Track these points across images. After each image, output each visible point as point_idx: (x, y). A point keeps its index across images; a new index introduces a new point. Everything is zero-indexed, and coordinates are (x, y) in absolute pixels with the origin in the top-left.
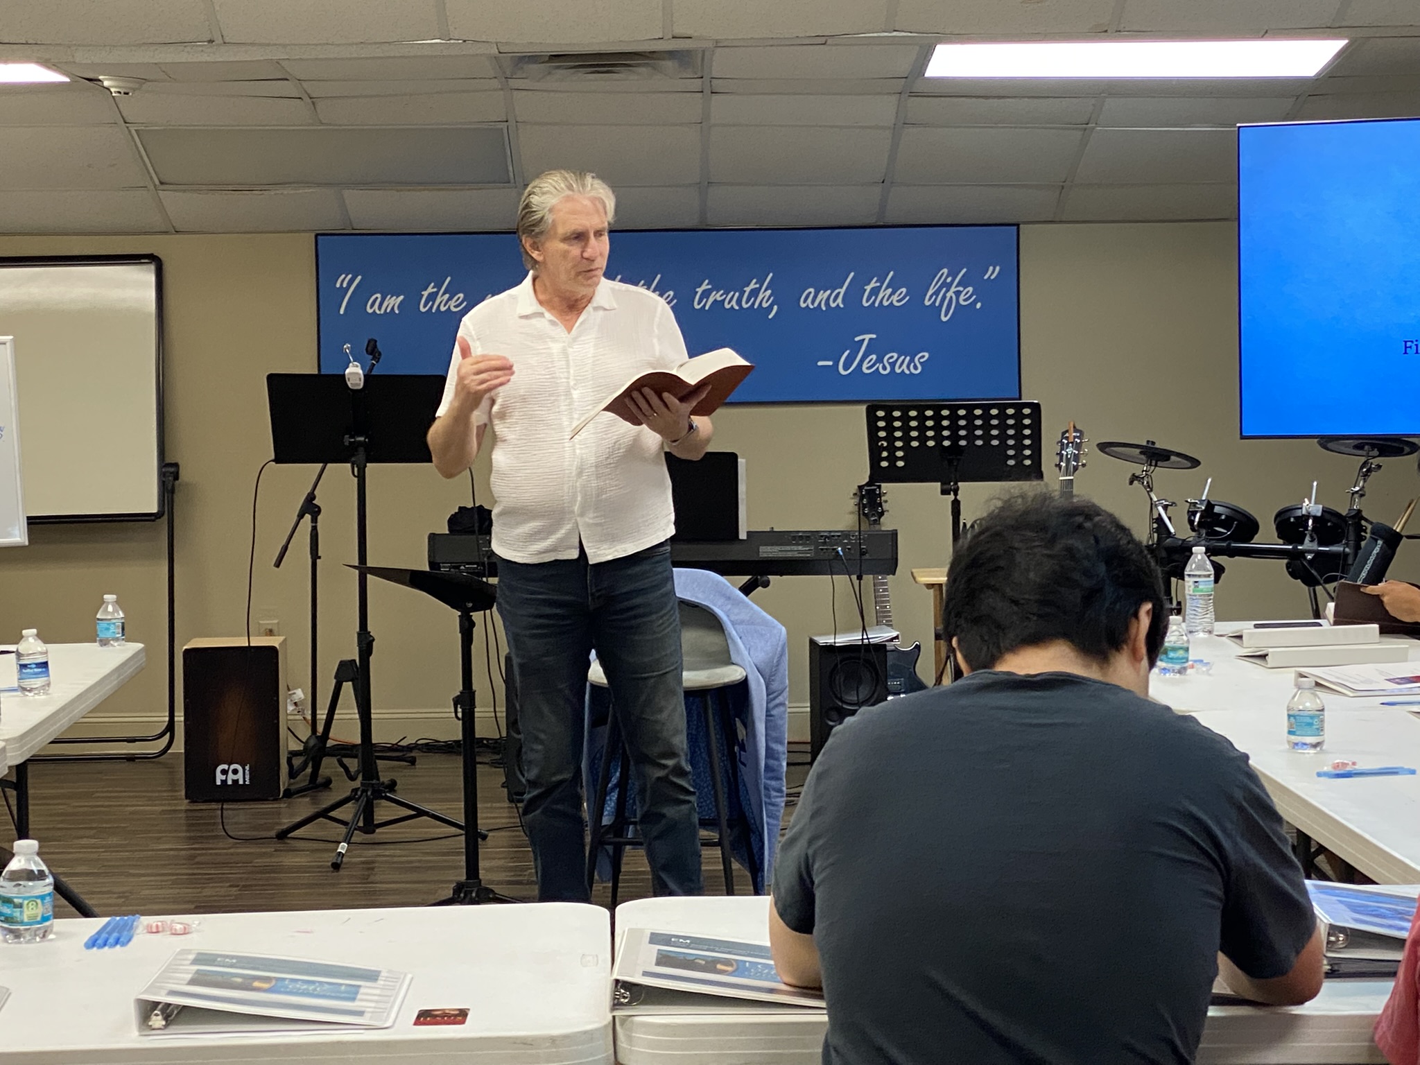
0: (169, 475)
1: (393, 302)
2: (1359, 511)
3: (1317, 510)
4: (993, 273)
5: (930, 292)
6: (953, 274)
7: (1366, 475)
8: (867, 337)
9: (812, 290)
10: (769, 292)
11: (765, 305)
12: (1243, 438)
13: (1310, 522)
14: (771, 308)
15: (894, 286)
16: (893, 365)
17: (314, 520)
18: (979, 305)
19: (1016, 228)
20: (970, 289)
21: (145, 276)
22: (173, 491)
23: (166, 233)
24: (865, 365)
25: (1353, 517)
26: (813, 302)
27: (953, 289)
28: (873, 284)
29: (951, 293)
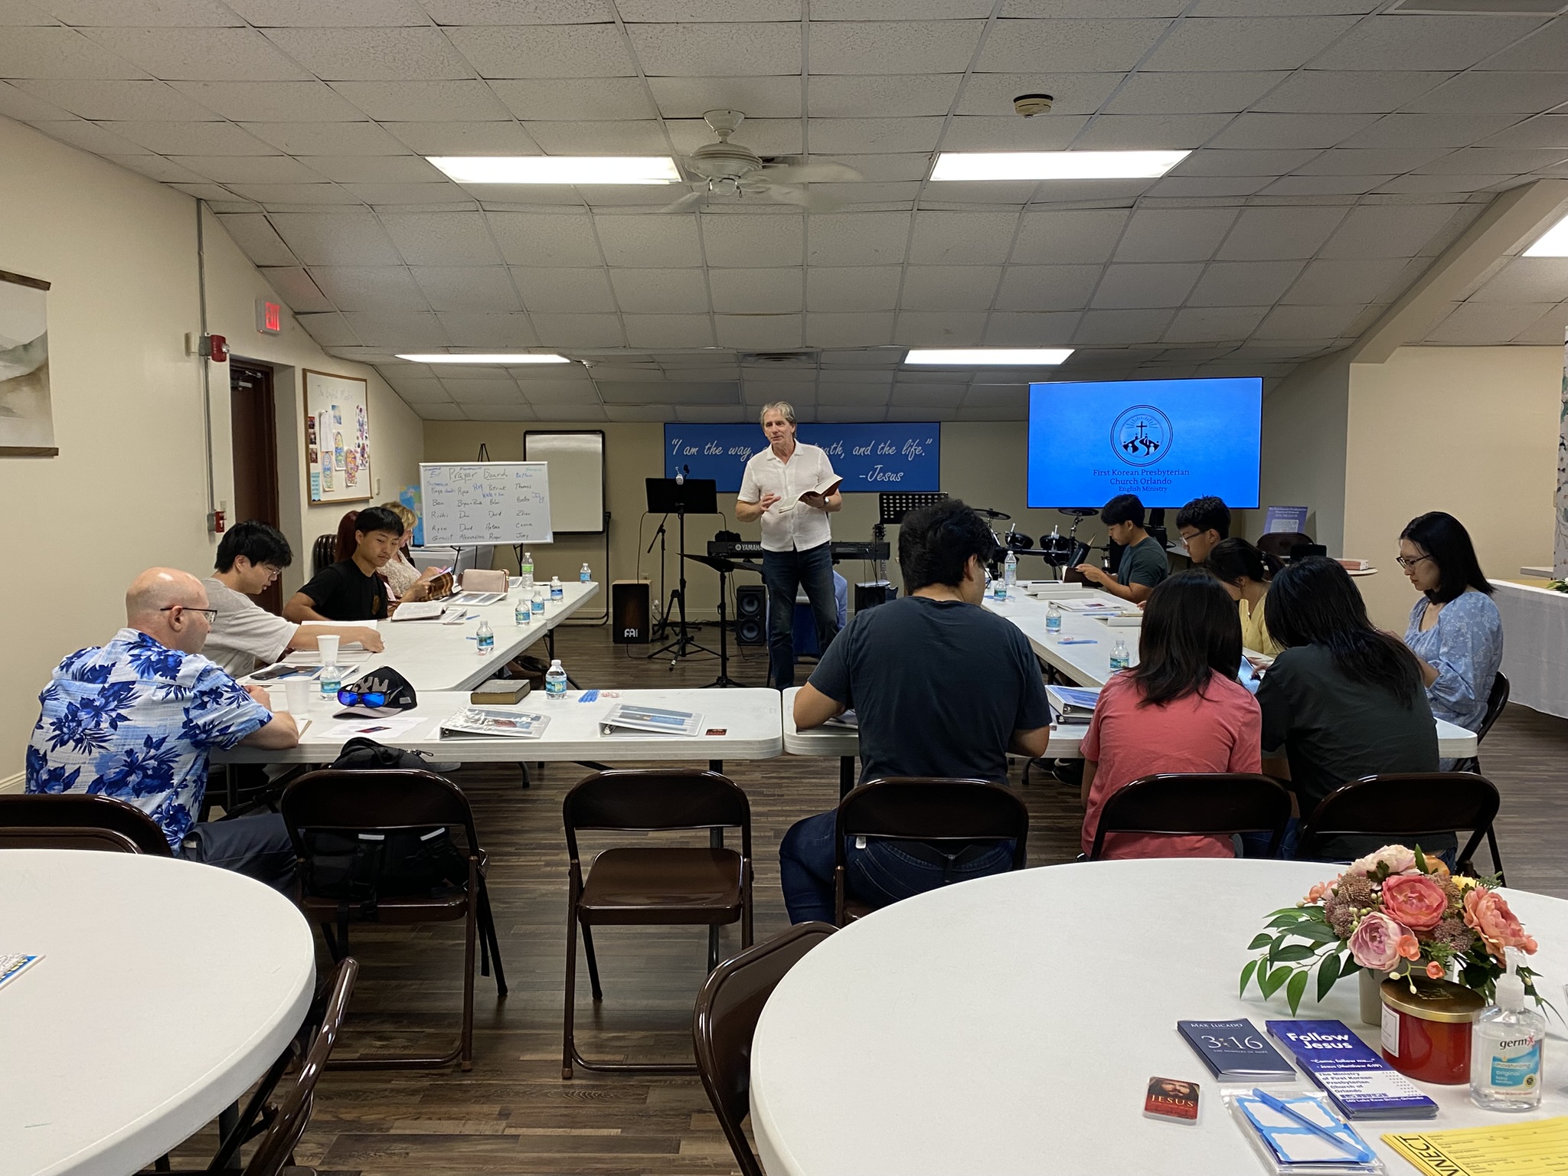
0: (607, 517)
1: (694, 450)
2: (1074, 537)
3: (1057, 536)
4: (929, 441)
5: (904, 449)
6: (914, 442)
7: (1077, 523)
8: (879, 466)
9: (858, 447)
10: (841, 447)
11: (839, 452)
12: (1028, 508)
13: (1054, 541)
14: (842, 454)
15: (890, 446)
16: (889, 477)
17: (663, 535)
18: (924, 454)
19: (939, 423)
20: (920, 448)
21: (599, 439)
22: (608, 523)
23: (606, 422)
24: (878, 477)
25: (1071, 540)
26: (858, 452)
27: (914, 447)
28: (882, 445)
29: (913, 449)
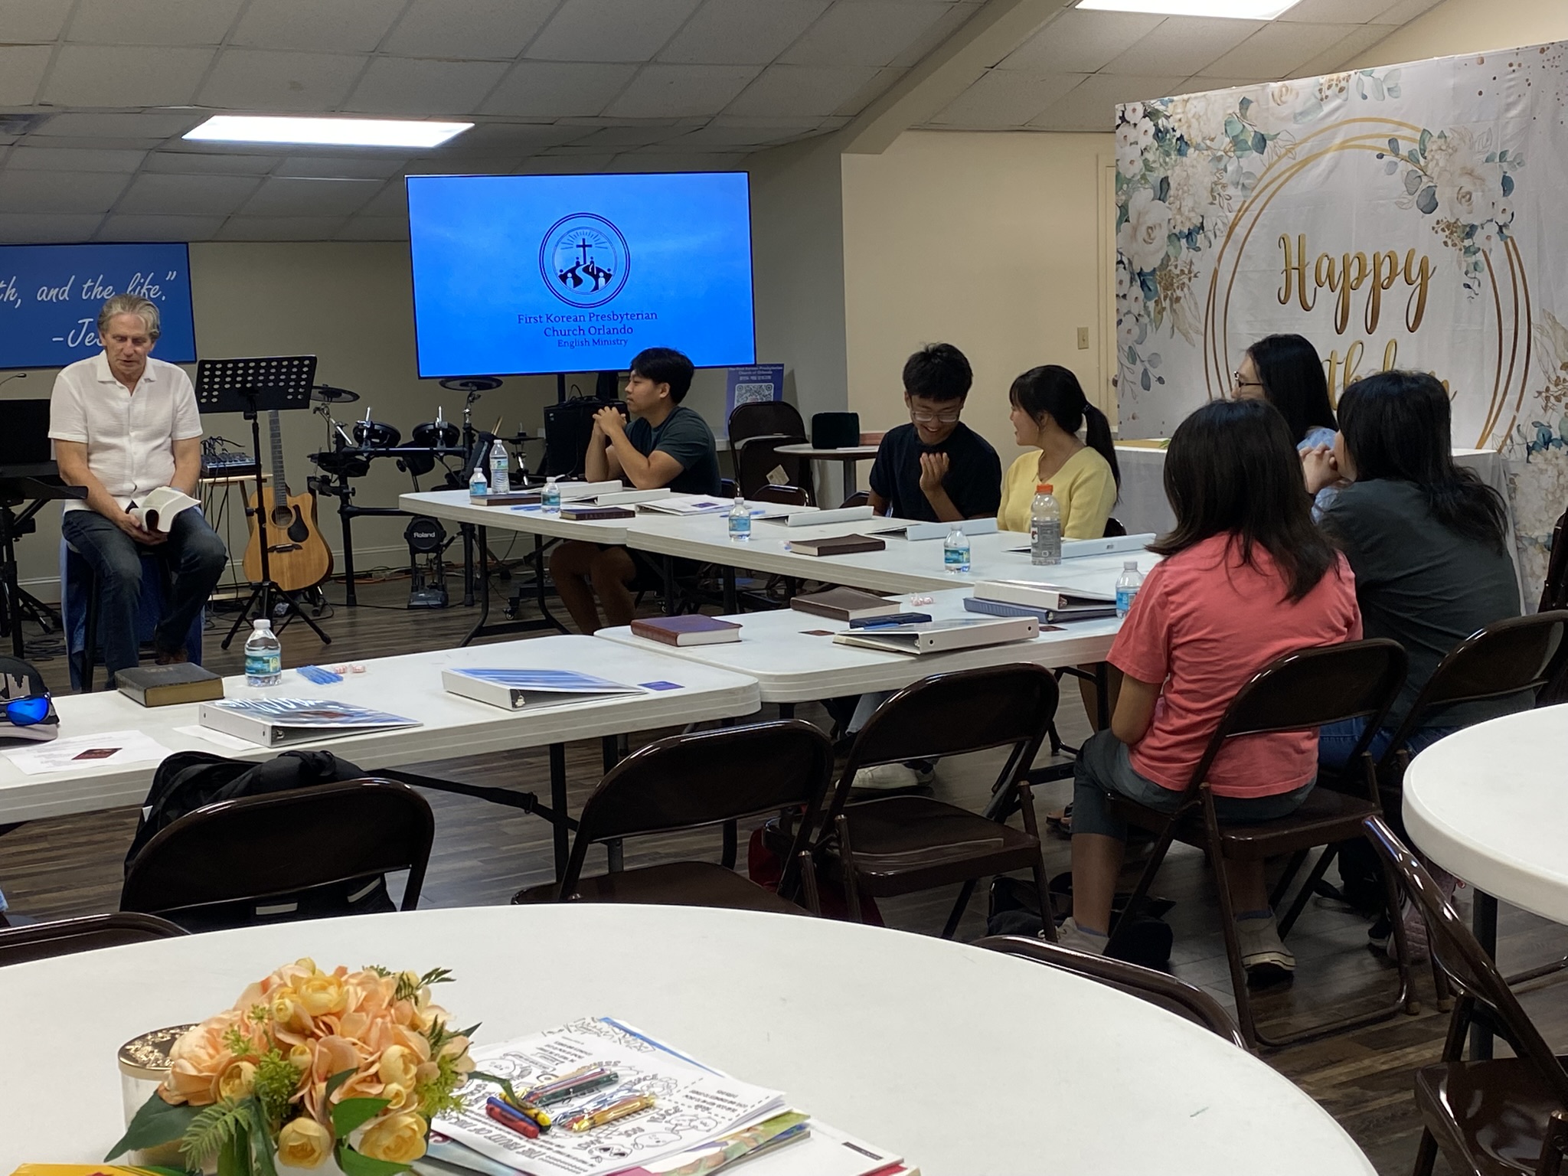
2: (470, 425)
3: (445, 425)
4: (172, 276)
5: (130, 289)
6: (144, 277)
7: (473, 403)
8: (87, 321)
9: (45, 288)
10: (14, 289)
11: (12, 299)
12: (420, 378)
13: (441, 432)
14: (16, 301)
15: (104, 285)
18: (164, 298)
19: (185, 245)
20: (157, 287)
24: (87, 340)
26: (47, 297)
27: (145, 287)
28: (89, 283)
29: (144, 290)
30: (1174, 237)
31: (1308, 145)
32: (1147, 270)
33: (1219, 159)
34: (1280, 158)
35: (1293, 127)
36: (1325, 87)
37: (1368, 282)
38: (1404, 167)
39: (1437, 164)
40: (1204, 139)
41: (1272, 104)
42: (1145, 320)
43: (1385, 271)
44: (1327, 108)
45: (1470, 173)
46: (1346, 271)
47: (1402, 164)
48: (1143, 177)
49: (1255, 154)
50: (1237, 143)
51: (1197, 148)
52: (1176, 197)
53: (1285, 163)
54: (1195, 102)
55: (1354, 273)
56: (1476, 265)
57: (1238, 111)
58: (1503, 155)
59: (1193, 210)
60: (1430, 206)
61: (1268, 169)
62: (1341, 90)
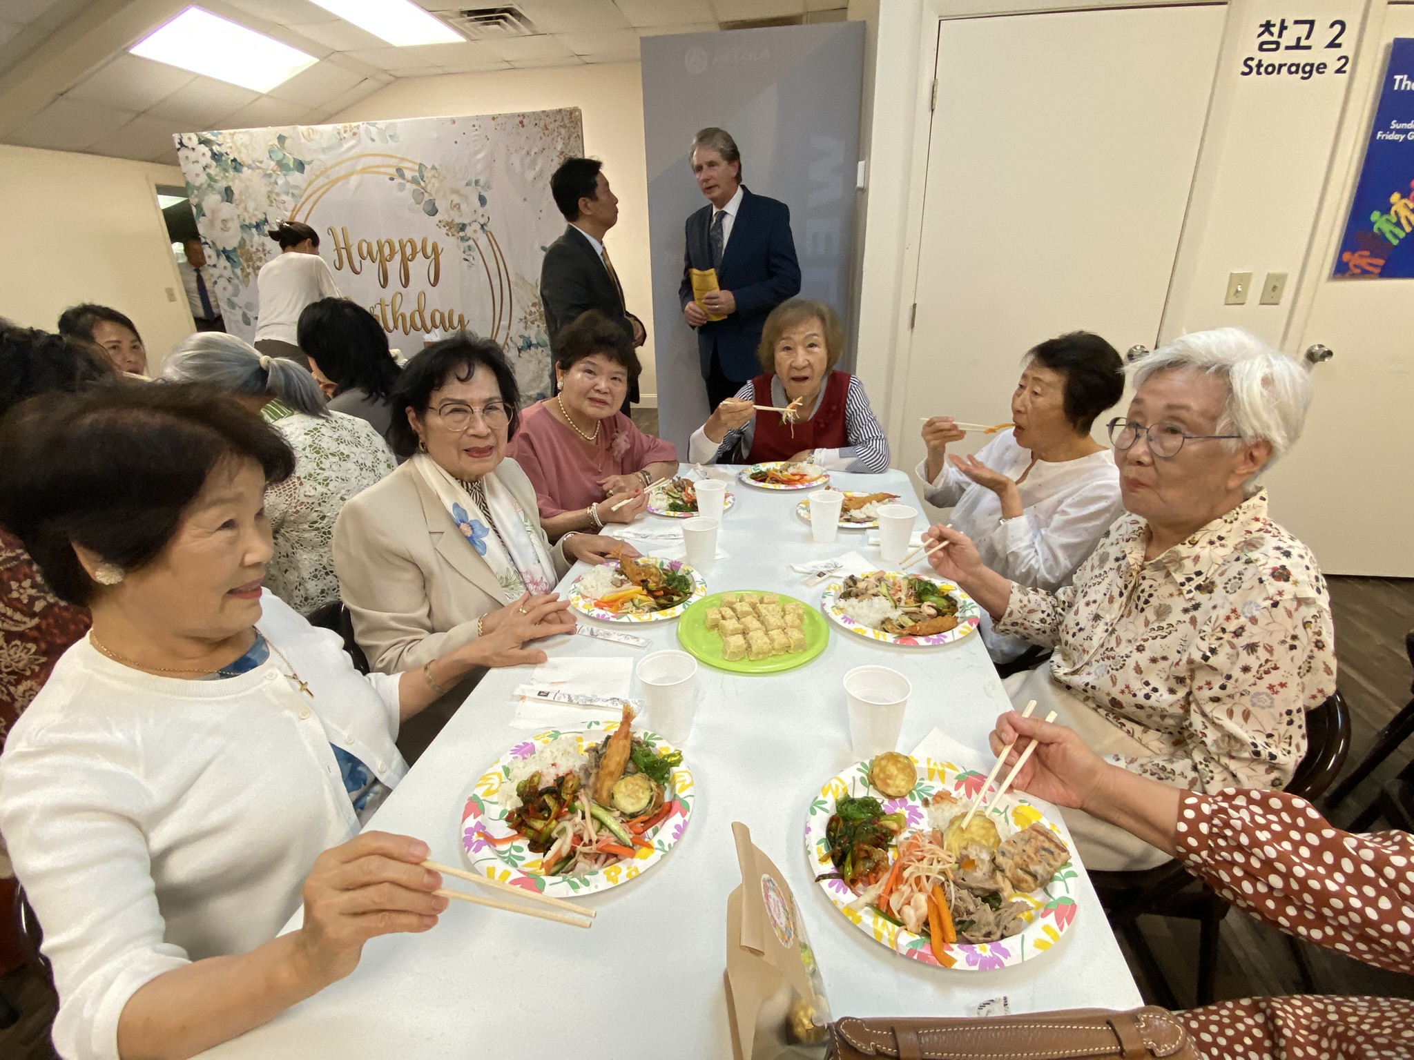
30: (245, 227)
31: (337, 168)
32: (229, 248)
33: (270, 176)
34: (317, 177)
35: (322, 157)
36: (342, 132)
37: (398, 257)
38: (410, 187)
39: (433, 185)
40: (254, 161)
41: (303, 140)
42: (236, 281)
43: (409, 251)
44: (346, 146)
45: (456, 192)
46: (381, 250)
47: (408, 185)
48: (209, 186)
49: (297, 174)
50: (281, 165)
51: (249, 167)
52: (241, 201)
53: (321, 181)
54: (241, 136)
55: (387, 251)
56: (469, 248)
57: (277, 143)
58: (477, 182)
59: (256, 209)
60: (433, 212)
61: (309, 184)
62: (355, 134)
